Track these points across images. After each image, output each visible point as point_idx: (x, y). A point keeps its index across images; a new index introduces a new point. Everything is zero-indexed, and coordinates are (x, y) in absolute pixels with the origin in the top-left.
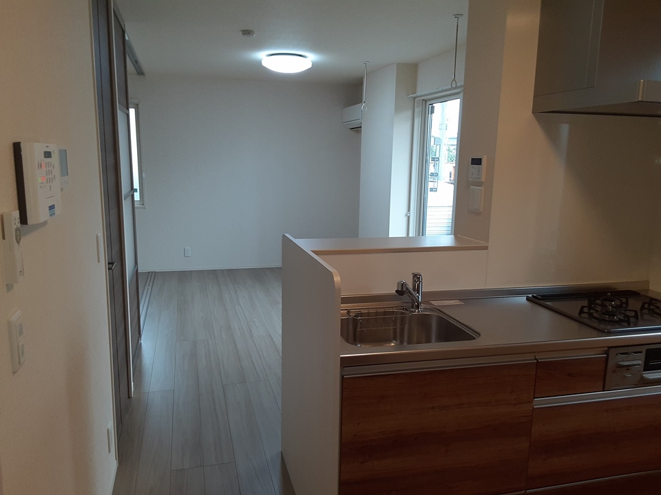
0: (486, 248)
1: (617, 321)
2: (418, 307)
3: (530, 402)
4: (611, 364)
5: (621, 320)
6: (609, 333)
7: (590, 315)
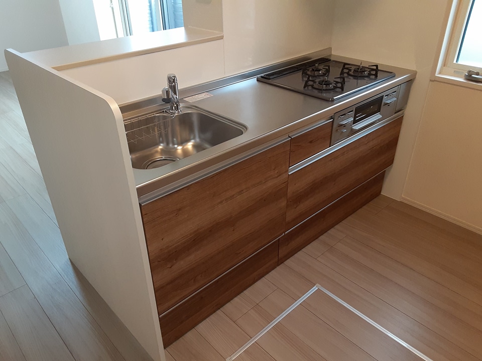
0: (222, 38)
1: (333, 89)
2: (177, 108)
3: (287, 171)
4: (335, 126)
5: (335, 87)
6: (332, 101)
7: (312, 86)
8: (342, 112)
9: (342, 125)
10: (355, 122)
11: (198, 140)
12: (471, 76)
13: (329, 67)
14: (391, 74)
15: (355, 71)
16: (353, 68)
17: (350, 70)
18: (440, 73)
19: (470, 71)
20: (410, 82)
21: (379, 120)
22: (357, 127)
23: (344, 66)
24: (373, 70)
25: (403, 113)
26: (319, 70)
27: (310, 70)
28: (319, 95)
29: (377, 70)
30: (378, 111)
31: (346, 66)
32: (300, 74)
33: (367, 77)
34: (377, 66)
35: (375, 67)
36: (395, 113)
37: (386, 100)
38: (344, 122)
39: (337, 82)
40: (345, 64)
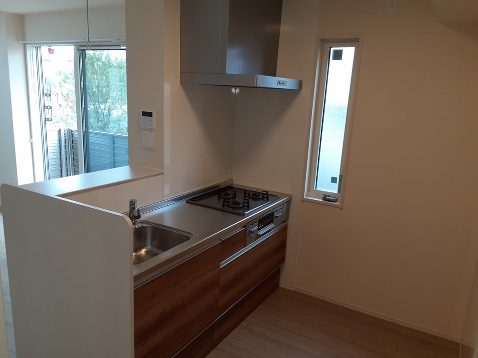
0: (163, 173)
1: (242, 207)
3: (219, 266)
4: (247, 232)
5: (244, 206)
6: (244, 216)
7: (228, 206)
8: (250, 223)
9: (251, 231)
10: (259, 229)
11: (149, 247)
12: (325, 198)
13: (235, 192)
14: (276, 197)
15: (253, 195)
16: (252, 193)
17: (250, 195)
18: (307, 196)
19: (324, 195)
20: (289, 202)
21: (273, 228)
22: (261, 233)
23: (245, 192)
24: (265, 194)
25: (287, 223)
26: (230, 195)
27: (223, 194)
28: (233, 211)
29: (267, 194)
30: (272, 222)
31: (247, 192)
32: (216, 197)
33: (261, 199)
34: (267, 192)
35: (266, 193)
36: (283, 223)
37: (276, 214)
38: (253, 230)
39: (244, 203)
40: (246, 190)
